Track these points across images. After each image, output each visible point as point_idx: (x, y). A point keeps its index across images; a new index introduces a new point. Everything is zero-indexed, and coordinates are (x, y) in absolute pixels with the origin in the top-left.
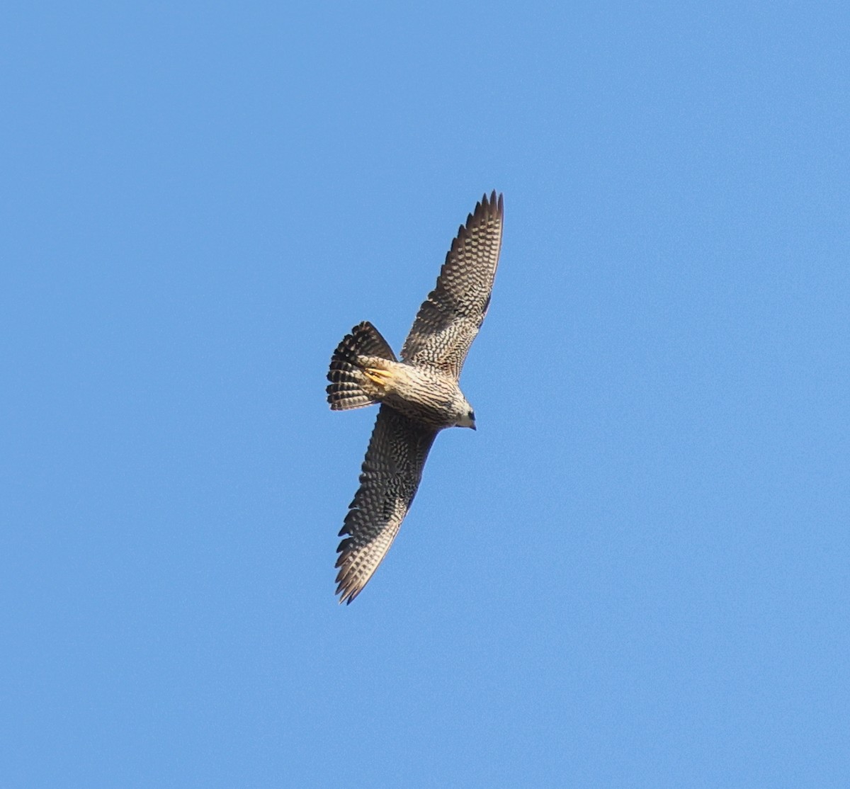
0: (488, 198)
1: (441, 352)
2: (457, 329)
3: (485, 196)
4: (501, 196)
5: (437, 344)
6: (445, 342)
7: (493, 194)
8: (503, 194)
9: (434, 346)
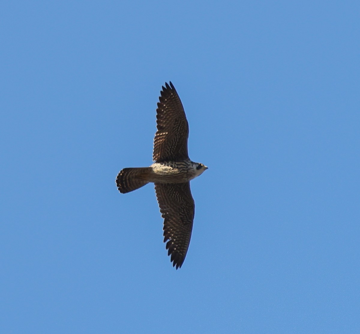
0: (165, 86)
1: (173, 150)
2: (178, 137)
3: (163, 87)
4: (170, 82)
5: (171, 147)
6: (174, 145)
7: (166, 84)
8: (171, 81)
9: (169, 149)
